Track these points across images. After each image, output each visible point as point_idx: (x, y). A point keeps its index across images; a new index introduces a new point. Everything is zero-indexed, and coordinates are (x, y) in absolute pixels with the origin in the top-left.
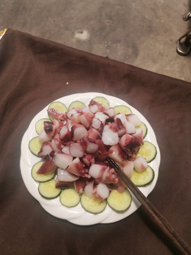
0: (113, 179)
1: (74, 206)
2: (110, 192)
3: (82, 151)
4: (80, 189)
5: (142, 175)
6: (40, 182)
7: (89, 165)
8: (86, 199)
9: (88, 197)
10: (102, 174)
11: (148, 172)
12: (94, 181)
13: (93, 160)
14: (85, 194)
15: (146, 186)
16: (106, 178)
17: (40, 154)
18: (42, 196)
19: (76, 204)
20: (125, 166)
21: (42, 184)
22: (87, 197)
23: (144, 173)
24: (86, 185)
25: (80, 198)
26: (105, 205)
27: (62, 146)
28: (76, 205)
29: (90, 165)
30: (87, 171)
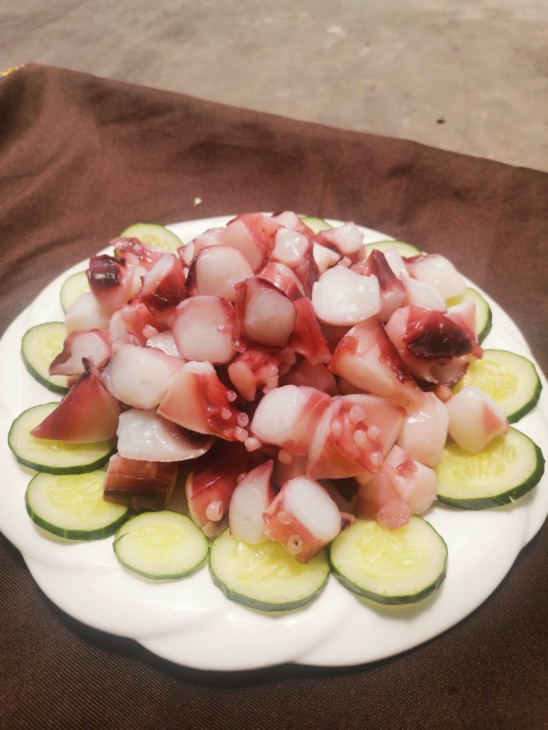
0: (360, 448)
1: (177, 577)
2: (345, 525)
3: (225, 331)
4: (208, 503)
5: (485, 463)
6: (41, 469)
7: (251, 395)
8: (235, 553)
9: (244, 542)
10: (311, 428)
11: (511, 450)
12: (272, 461)
13: (271, 372)
14: (231, 533)
15: (509, 502)
16: (325, 447)
17: (59, 365)
18: (38, 521)
19: (187, 568)
20: (408, 412)
21: (48, 481)
22: (240, 544)
23: (496, 455)
24: (235, 485)
25: (209, 549)
26: (323, 576)
27: (149, 330)
28: (188, 574)
29: (260, 395)
30: (243, 419)
